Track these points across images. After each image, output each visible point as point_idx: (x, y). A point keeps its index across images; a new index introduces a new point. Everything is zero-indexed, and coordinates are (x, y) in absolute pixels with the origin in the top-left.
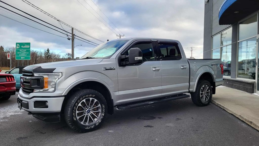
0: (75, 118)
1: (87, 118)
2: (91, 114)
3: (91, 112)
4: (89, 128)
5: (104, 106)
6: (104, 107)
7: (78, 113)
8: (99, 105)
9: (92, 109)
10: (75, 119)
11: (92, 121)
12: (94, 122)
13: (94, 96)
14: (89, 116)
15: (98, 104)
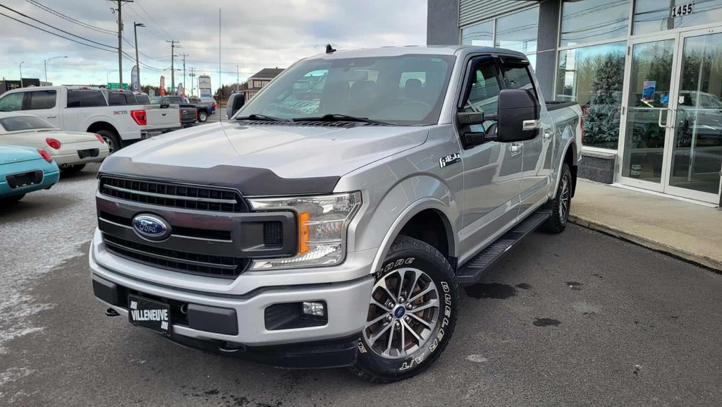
0: (363, 347)
1: (397, 333)
2: (408, 318)
3: (407, 312)
4: (409, 364)
5: (446, 287)
6: (447, 290)
7: (368, 328)
8: (432, 286)
9: (411, 303)
10: (363, 350)
11: (416, 342)
12: (421, 342)
13: (411, 261)
14: (405, 327)
15: (428, 282)
